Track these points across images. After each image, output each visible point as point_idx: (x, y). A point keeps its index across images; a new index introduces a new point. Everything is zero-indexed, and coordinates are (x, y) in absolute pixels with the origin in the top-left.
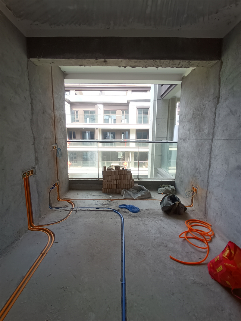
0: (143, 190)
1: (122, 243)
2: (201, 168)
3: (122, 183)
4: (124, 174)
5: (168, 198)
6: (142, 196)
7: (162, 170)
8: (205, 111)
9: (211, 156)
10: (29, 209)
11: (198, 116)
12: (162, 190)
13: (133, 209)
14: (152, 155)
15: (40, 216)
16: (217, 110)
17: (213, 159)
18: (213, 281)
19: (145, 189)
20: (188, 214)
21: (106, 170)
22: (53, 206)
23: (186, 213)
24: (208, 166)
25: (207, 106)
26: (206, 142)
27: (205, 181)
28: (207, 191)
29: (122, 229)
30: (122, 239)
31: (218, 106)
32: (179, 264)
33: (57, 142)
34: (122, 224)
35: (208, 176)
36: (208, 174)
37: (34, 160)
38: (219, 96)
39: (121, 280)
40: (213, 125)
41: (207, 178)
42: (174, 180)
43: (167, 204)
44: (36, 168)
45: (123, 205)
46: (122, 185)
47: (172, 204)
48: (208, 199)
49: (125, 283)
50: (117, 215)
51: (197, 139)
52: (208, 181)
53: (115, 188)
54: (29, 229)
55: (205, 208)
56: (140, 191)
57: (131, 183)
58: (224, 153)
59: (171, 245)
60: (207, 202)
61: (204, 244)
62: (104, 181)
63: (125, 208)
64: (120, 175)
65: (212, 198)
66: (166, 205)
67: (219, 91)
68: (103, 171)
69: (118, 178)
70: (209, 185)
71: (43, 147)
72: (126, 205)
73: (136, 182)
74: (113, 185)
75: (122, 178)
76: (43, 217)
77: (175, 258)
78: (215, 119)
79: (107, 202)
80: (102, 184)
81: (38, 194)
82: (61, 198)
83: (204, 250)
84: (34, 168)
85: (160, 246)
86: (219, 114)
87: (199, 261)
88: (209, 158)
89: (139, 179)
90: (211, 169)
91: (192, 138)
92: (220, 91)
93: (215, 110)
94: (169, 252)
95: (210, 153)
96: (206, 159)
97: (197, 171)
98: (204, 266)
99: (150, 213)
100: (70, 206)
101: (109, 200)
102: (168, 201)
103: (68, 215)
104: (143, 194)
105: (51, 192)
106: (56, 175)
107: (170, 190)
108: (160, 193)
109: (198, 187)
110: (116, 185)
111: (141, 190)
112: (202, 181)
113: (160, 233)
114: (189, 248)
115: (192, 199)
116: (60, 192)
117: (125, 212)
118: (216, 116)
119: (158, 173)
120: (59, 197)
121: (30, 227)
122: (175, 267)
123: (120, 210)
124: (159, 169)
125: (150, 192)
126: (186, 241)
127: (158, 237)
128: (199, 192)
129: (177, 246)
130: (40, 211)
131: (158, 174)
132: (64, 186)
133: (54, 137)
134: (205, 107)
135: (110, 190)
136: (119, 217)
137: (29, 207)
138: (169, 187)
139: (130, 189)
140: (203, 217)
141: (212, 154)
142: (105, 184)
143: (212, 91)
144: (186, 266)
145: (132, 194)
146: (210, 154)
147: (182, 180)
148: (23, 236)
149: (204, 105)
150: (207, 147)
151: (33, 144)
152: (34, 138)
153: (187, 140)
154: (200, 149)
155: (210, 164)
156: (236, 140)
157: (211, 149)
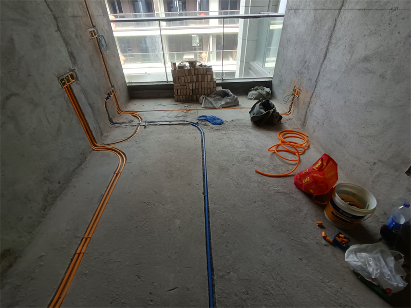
0: (227, 95)
1: (203, 159)
2: (312, 61)
3: (200, 87)
4: (202, 73)
5: (260, 105)
6: (227, 103)
7: (256, 65)
9: (331, 40)
10: (86, 127)
12: (253, 94)
13: (215, 121)
14: (244, 39)
15: (102, 135)
17: (333, 45)
18: (297, 190)
19: (231, 93)
20: (282, 124)
21: (177, 69)
22: (114, 121)
23: (280, 123)
24: (323, 58)
26: (329, 16)
27: (313, 81)
28: (313, 94)
29: (202, 144)
30: (203, 155)
32: (264, 177)
33: (94, 24)
34: (202, 139)
35: (319, 72)
36: (320, 70)
37: (69, 58)
39: (204, 193)
41: (317, 76)
42: (271, 80)
43: (259, 112)
44: (76, 71)
45: (203, 116)
46: (200, 89)
47: (265, 112)
48: (311, 105)
49: (207, 196)
50: (196, 128)
51: (316, 10)
52: (317, 80)
53: (191, 94)
54: (93, 150)
55: (306, 116)
56: (224, 97)
57: (211, 87)
58: (352, 35)
59: (258, 159)
60: (309, 109)
61: (295, 156)
62: (175, 85)
63: (205, 120)
64: (197, 75)
65: (317, 104)
66: (257, 114)
68: (172, 71)
69: (195, 80)
70: (317, 86)
71: (74, 34)
72: (206, 117)
73: (219, 85)
74: (188, 90)
75: (200, 80)
76: (105, 135)
77: (261, 172)
79: (182, 114)
80: (173, 90)
81: (91, 107)
82: (122, 110)
83: (294, 163)
84: (73, 70)
85: (245, 160)
87: (286, 173)
88: (327, 44)
89: (223, 80)
90: (325, 62)
91: (309, 8)
94: (255, 166)
95: (332, 34)
96: (322, 46)
97: (305, 65)
98: (290, 177)
99: (236, 125)
100: (136, 121)
101: (185, 111)
102: (260, 108)
103: (136, 131)
104: (229, 101)
105: (107, 103)
106: (108, 79)
107: (264, 94)
108: (250, 99)
109: (301, 89)
110: (192, 89)
111: (225, 95)
112: (309, 80)
113: (247, 147)
114: (278, 162)
115: (291, 105)
116: (119, 103)
117: (205, 125)
119: (250, 69)
120: (119, 109)
121: (94, 147)
122: (259, 180)
123: (200, 122)
124: (251, 63)
125: (237, 98)
126: (275, 154)
127: (244, 151)
128: (301, 96)
129: (264, 160)
130: (100, 128)
131: (250, 71)
132: (122, 95)
133: (86, 13)
135: (184, 97)
136: (199, 131)
137: (84, 125)
138: (264, 89)
139: (211, 95)
140: (300, 127)
141: (334, 36)
142: (177, 90)
144: (271, 178)
145: (213, 102)
146: (331, 37)
147: (281, 79)
148: (89, 157)
150: (329, 24)
151: (57, 29)
152: (55, 18)
153: (301, 11)
154: (318, 29)
155: (326, 53)
156: (377, 10)
157: (334, 27)
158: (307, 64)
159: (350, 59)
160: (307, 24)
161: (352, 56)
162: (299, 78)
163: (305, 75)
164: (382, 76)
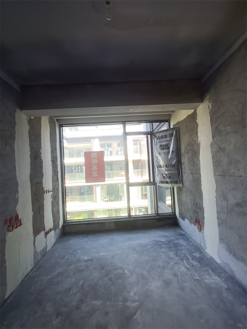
8: (195, 147)
11: (190, 151)
14: (151, 188)
51: (192, 174)
149: (194, 141)
154: (197, 184)
156: (230, 176)
158: (198, 206)
159: (228, 204)
160: (190, 181)
161: (227, 202)
162: (196, 215)
163: (199, 214)
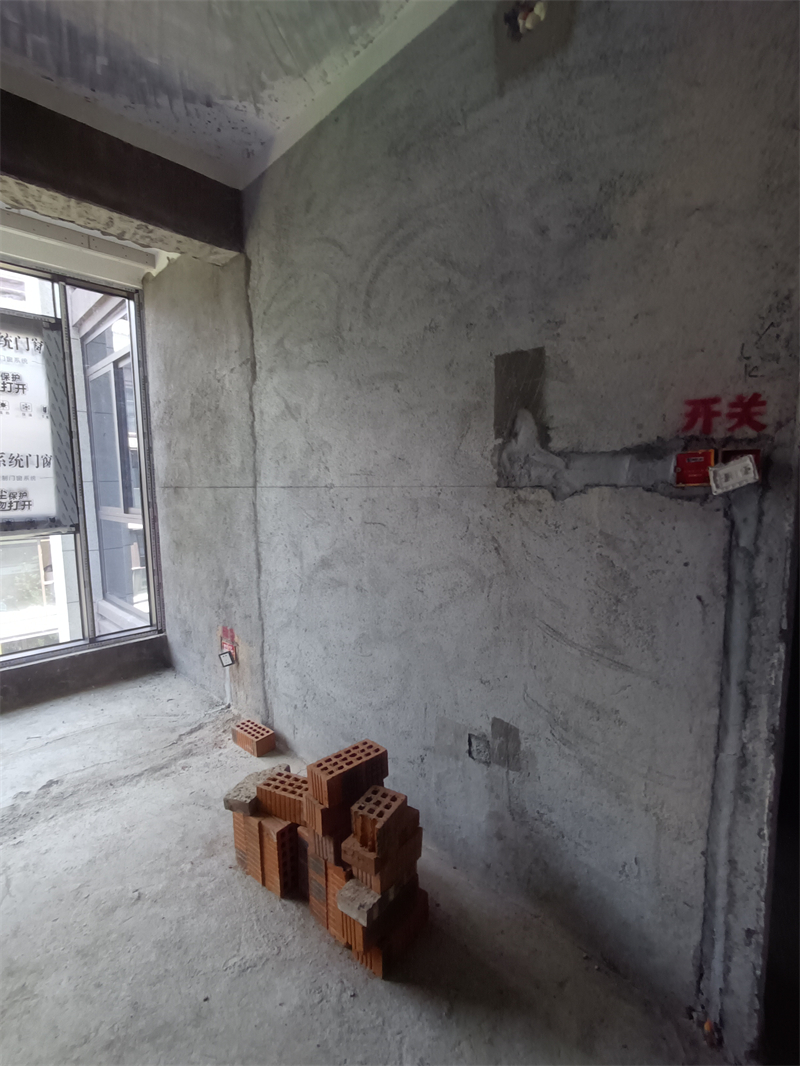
2: (238, 579)
8: (223, 398)
9: (258, 537)
11: (208, 414)
16: (256, 399)
17: (265, 546)
24: (255, 570)
25: (227, 385)
26: (241, 497)
27: (253, 618)
28: (263, 646)
31: (254, 387)
35: (259, 599)
36: (259, 593)
38: (254, 358)
40: (252, 444)
41: (257, 606)
48: (268, 671)
51: (214, 488)
52: (260, 614)
55: (265, 699)
58: (289, 525)
65: (278, 664)
67: (252, 344)
70: (265, 627)
78: (252, 427)
86: (262, 412)
88: (253, 544)
90: (263, 578)
91: (200, 485)
92: (256, 346)
93: (251, 398)
95: (256, 527)
96: (248, 549)
97: (228, 589)
99: (66, 793)
109: (236, 639)
112: (246, 617)
118: (254, 416)
119: (103, 618)
128: (242, 656)
131: (103, 623)
134: (222, 388)
141: (261, 530)
143: (235, 340)
146: (256, 531)
147: (187, 628)
149: (219, 381)
150: (245, 511)
153: (186, 490)
155: (259, 561)
156: (307, 487)
157: (256, 515)
158: (231, 587)
162: (224, 617)
163: (234, 609)
164: (360, 589)
